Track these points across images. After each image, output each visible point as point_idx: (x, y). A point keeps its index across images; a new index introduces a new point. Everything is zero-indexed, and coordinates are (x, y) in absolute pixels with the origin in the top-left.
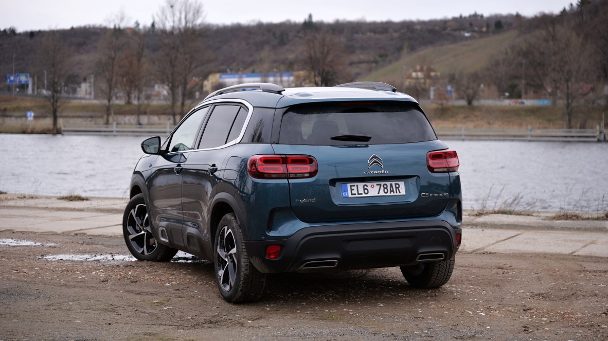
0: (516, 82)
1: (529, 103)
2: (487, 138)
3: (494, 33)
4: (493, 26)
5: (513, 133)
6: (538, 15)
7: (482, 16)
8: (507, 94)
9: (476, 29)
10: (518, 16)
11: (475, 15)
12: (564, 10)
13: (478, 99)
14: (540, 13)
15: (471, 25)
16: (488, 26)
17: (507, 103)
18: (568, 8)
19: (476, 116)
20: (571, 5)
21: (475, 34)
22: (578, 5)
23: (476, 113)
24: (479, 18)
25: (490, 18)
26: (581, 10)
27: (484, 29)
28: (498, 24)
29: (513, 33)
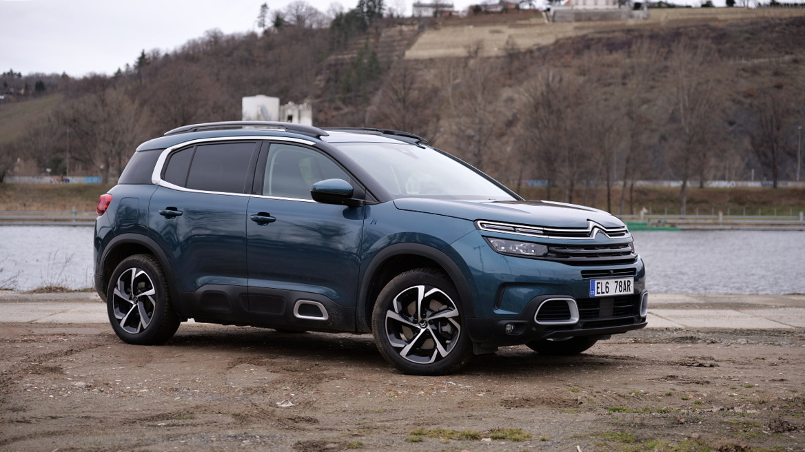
0: (60, 156)
1: (74, 180)
2: (21, 223)
3: (34, 96)
4: (33, 87)
5: (54, 217)
6: (88, 76)
7: (19, 75)
8: (49, 170)
9: (12, 90)
10: (65, 76)
11: (11, 74)
12: (119, 71)
13: (11, 176)
14: (91, 74)
15: (6, 85)
16: (27, 88)
17: (47, 180)
18: (123, 69)
19: (9, 196)
20: (128, 65)
21: (11, 97)
22: (134, 66)
23: (10, 193)
24: (16, 77)
25: (30, 78)
26: (139, 73)
27: (22, 91)
28: (40, 86)
29: (58, 97)
